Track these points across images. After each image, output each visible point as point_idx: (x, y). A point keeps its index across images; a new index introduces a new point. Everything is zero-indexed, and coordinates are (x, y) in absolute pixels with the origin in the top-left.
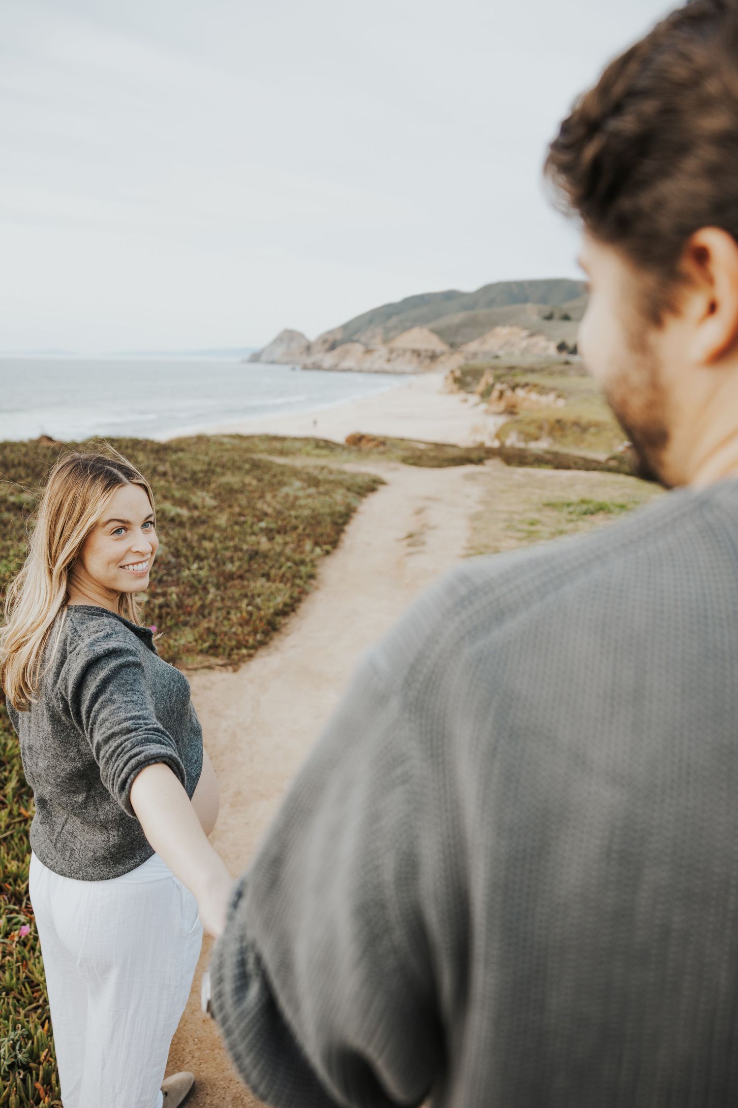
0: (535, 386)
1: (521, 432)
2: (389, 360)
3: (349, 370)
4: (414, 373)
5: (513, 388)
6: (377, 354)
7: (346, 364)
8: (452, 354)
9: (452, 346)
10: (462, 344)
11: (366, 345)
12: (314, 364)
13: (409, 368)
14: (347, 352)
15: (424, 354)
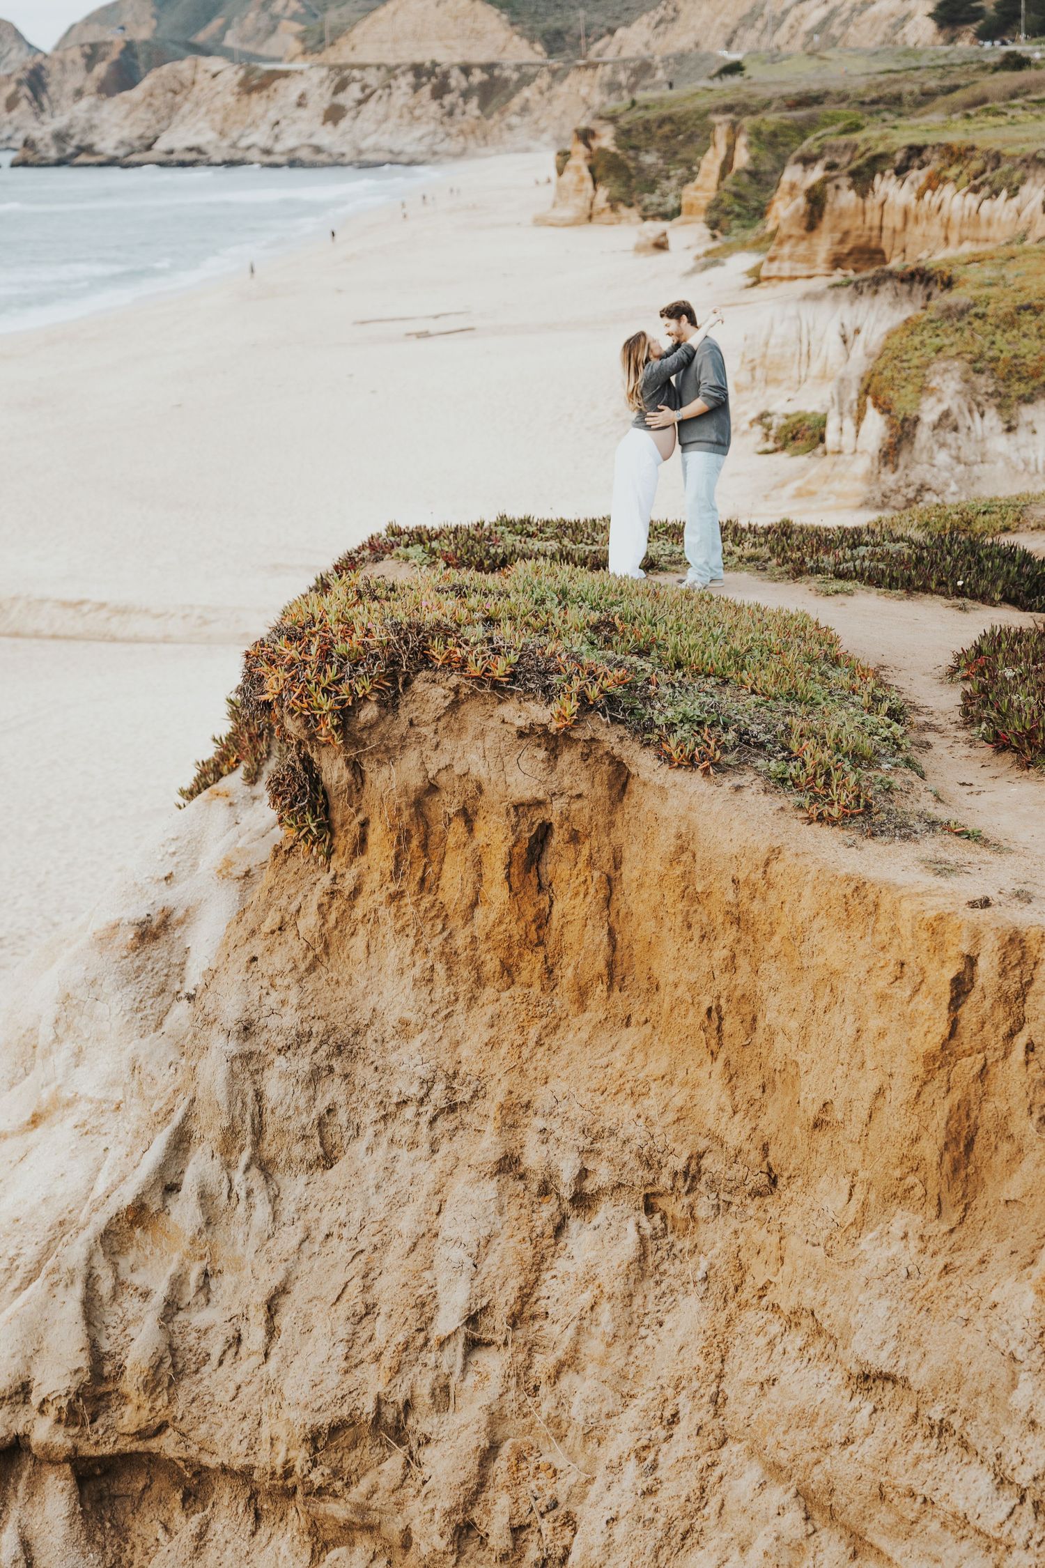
0: (956, 155)
1: (977, 364)
2: (334, 115)
3: (193, 159)
4: (432, 157)
5: (862, 179)
6: (290, 90)
7: (176, 139)
8: (557, 75)
9: (555, 41)
10: (592, 34)
11: (246, 60)
12: (60, 137)
13: (408, 141)
14: (180, 89)
15: (457, 80)
